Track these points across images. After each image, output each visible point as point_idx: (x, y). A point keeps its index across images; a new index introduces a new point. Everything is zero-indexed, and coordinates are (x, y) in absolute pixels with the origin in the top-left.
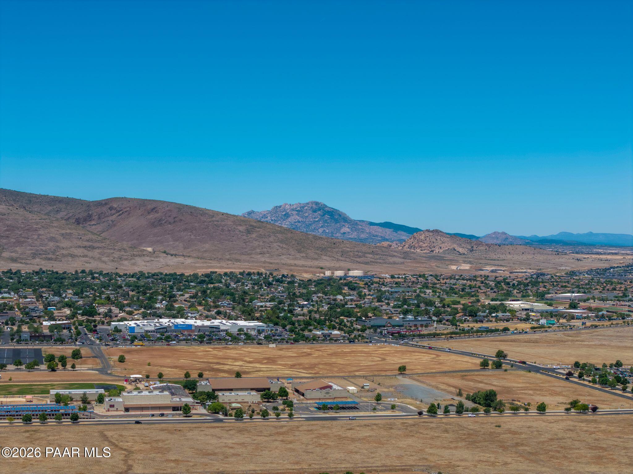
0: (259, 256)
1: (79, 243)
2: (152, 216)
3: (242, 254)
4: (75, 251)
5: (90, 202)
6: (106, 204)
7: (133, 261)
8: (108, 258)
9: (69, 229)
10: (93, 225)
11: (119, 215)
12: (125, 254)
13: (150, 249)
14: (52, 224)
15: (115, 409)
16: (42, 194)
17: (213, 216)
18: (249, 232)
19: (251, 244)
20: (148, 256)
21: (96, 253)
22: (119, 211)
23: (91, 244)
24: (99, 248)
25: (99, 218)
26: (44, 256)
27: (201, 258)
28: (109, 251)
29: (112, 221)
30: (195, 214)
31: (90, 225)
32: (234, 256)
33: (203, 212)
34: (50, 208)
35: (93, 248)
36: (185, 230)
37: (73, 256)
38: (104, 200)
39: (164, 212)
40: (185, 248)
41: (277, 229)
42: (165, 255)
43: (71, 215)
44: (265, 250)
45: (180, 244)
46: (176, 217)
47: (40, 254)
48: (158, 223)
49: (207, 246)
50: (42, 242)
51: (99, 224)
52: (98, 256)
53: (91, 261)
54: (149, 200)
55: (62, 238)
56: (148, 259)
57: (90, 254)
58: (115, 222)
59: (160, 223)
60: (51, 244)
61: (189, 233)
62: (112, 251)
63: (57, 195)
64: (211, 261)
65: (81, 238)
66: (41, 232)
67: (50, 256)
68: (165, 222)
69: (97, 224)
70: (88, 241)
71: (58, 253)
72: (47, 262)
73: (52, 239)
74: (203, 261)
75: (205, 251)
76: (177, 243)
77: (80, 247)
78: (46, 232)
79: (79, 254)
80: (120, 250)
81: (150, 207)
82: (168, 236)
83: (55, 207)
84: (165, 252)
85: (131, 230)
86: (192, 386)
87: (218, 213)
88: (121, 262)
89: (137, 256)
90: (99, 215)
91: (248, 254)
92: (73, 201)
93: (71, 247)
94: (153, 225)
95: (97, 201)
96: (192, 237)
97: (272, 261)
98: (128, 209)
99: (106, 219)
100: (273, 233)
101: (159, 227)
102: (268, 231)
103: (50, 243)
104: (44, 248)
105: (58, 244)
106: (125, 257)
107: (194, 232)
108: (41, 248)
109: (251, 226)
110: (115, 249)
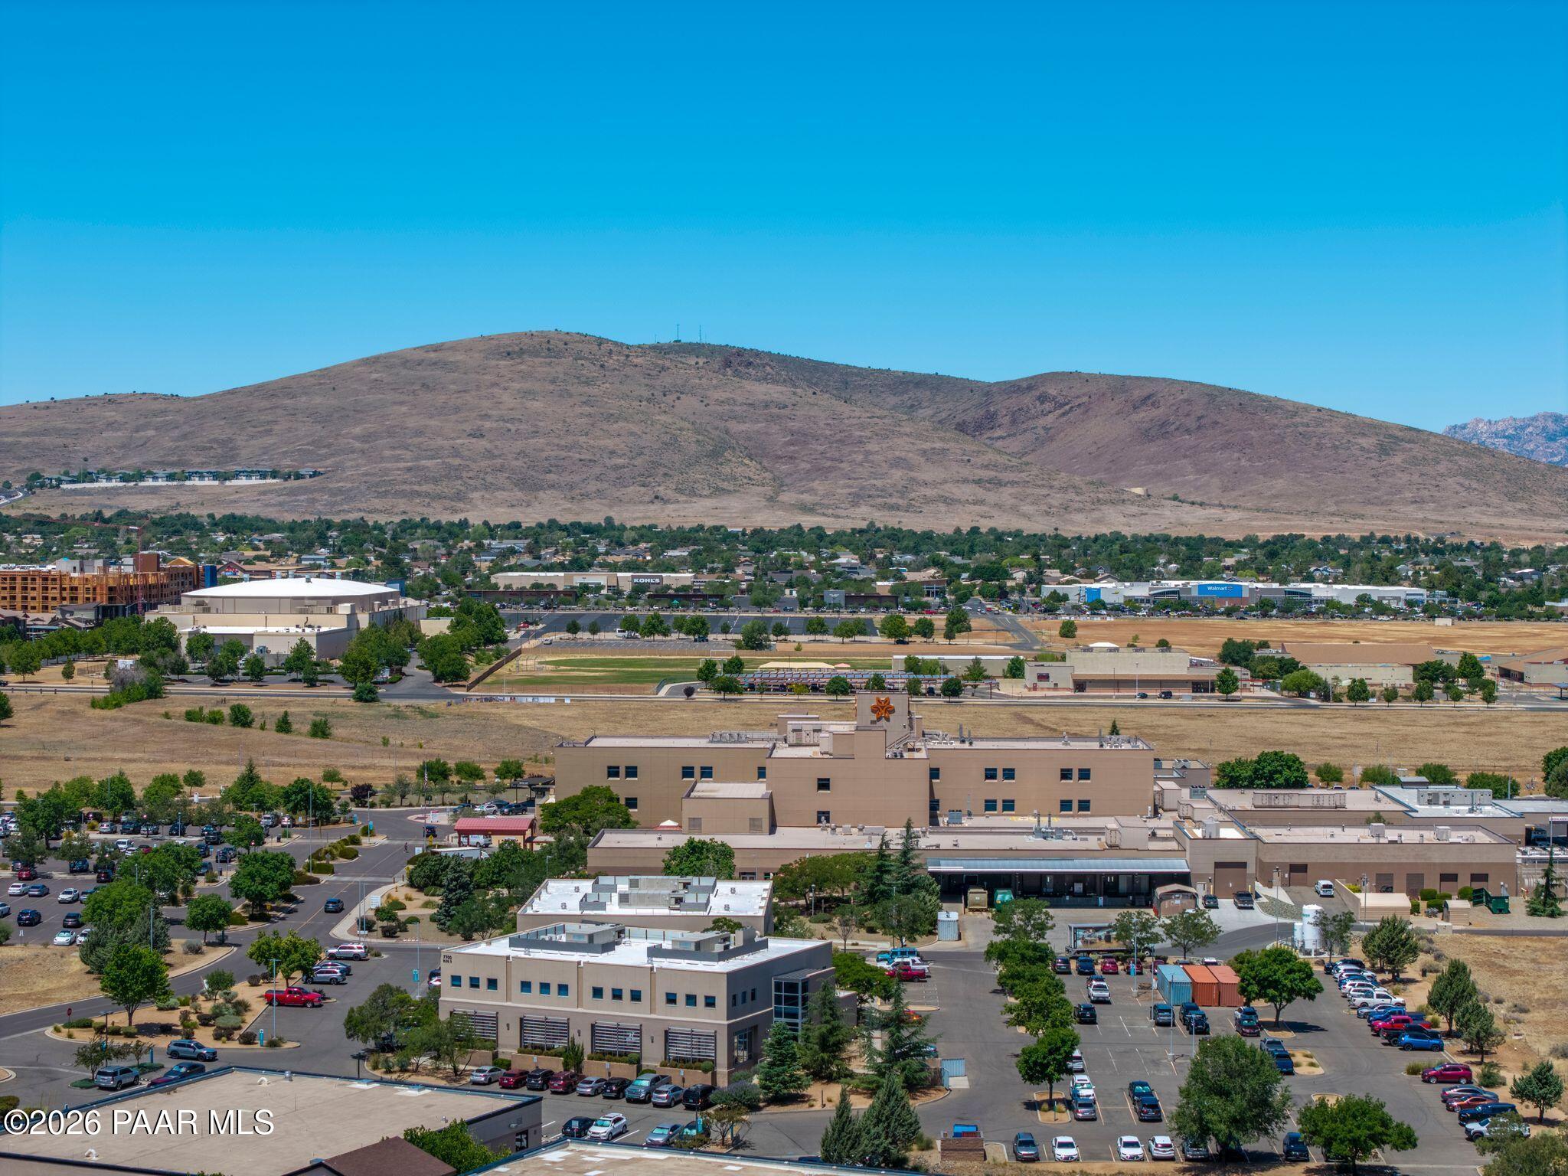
0: (1412, 508)
1: (965, 472)
2: (1143, 414)
3: (1369, 502)
4: (955, 490)
5: (990, 385)
6: (1030, 388)
7: (1096, 515)
8: (1036, 507)
9: (942, 439)
10: (998, 438)
11: (1064, 414)
12: (1078, 498)
13: (1139, 491)
14: (897, 429)
15: (1049, 684)
16: (874, 366)
17: (1295, 414)
18: (1385, 450)
19: (1390, 480)
20: (1133, 503)
21: (1006, 495)
22: (1062, 405)
23: (993, 474)
24: (1013, 483)
25: (1014, 422)
26: (879, 500)
27: (1266, 511)
28: (1038, 491)
29: (1044, 428)
30: (1251, 409)
31: (990, 438)
32: (1346, 507)
33: (1272, 405)
34: (893, 400)
35: (1000, 484)
36: (1226, 446)
37: (949, 501)
38: (1026, 379)
39: (1173, 405)
40: (1225, 490)
41: (1456, 446)
42: (1176, 503)
43: (944, 415)
44: (1426, 493)
45: (1214, 480)
46: (1202, 417)
47: (869, 496)
48: (1161, 430)
49: (1280, 484)
50: (872, 470)
51: (1014, 435)
52: (1012, 501)
53: (994, 512)
54: (1138, 378)
55: (922, 460)
56: (1134, 509)
57: (991, 497)
58: (1053, 430)
59: (1163, 430)
60: (897, 474)
61: (1236, 455)
62: (1045, 491)
63: (910, 370)
64: (1289, 517)
65: (969, 461)
66: (872, 446)
67: (893, 501)
68: (1177, 429)
69: (1009, 436)
70: (986, 467)
71: (913, 495)
72: (886, 513)
73: (898, 463)
74: (1268, 515)
75: (1275, 496)
76: (1206, 477)
77: (965, 481)
78: (884, 446)
79: (963, 499)
80: (1063, 489)
81: (1137, 394)
82: (1184, 461)
83: (906, 397)
84: (1175, 498)
85: (1094, 448)
86: (1242, 655)
87: (1307, 408)
88: (1067, 516)
89: (1106, 502)
90: (1014, 414)
91: (1382, 504)
92: (948, 383)
93: (945, 482)
94: (1146, 435)
95: (1010, 382)
96: (1243, 462)
97: (1442, 519)
98: (1085, 399)
99: (1031, 424)
100: (1445, 454)
101: (1162, 442)
102: (1432, 449)
103: (893, 471)
104: (879, 483)
105: (913, 474)
106: (1077, 505)
107: (1248, 451)
108: (875, 482)
109: (1391, 436)
110: (1051, 487)
